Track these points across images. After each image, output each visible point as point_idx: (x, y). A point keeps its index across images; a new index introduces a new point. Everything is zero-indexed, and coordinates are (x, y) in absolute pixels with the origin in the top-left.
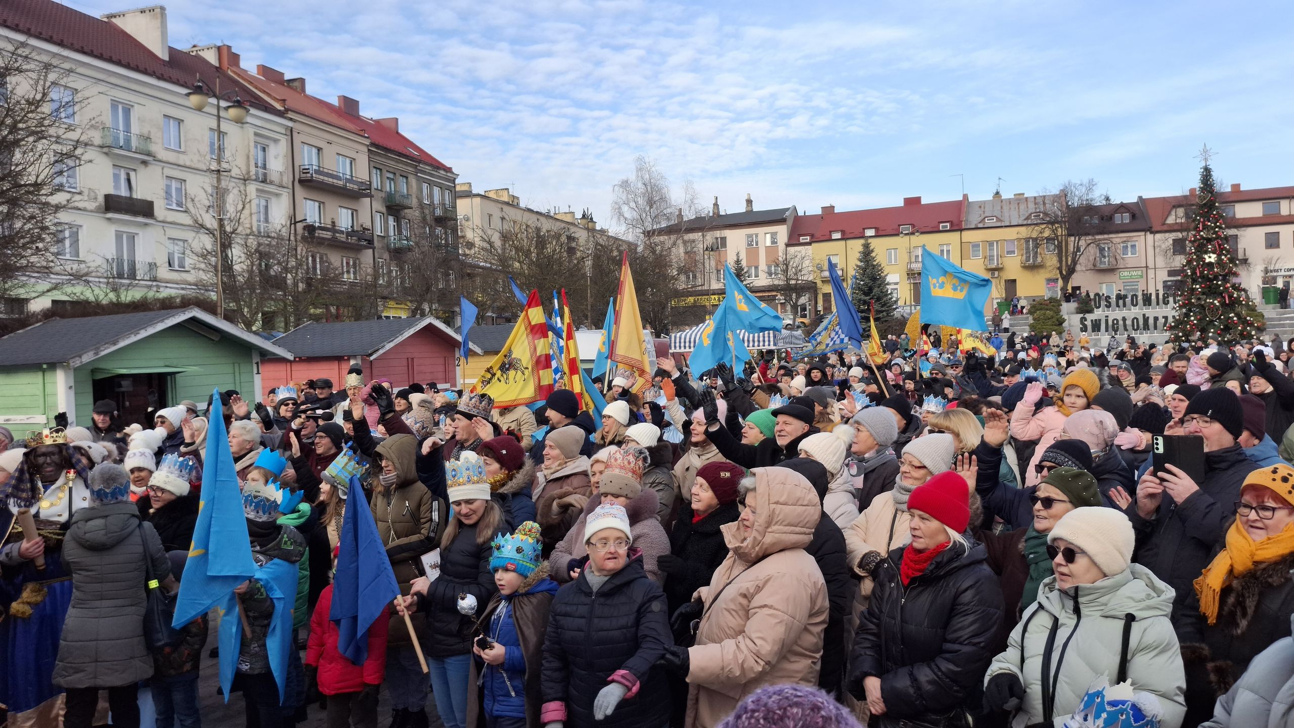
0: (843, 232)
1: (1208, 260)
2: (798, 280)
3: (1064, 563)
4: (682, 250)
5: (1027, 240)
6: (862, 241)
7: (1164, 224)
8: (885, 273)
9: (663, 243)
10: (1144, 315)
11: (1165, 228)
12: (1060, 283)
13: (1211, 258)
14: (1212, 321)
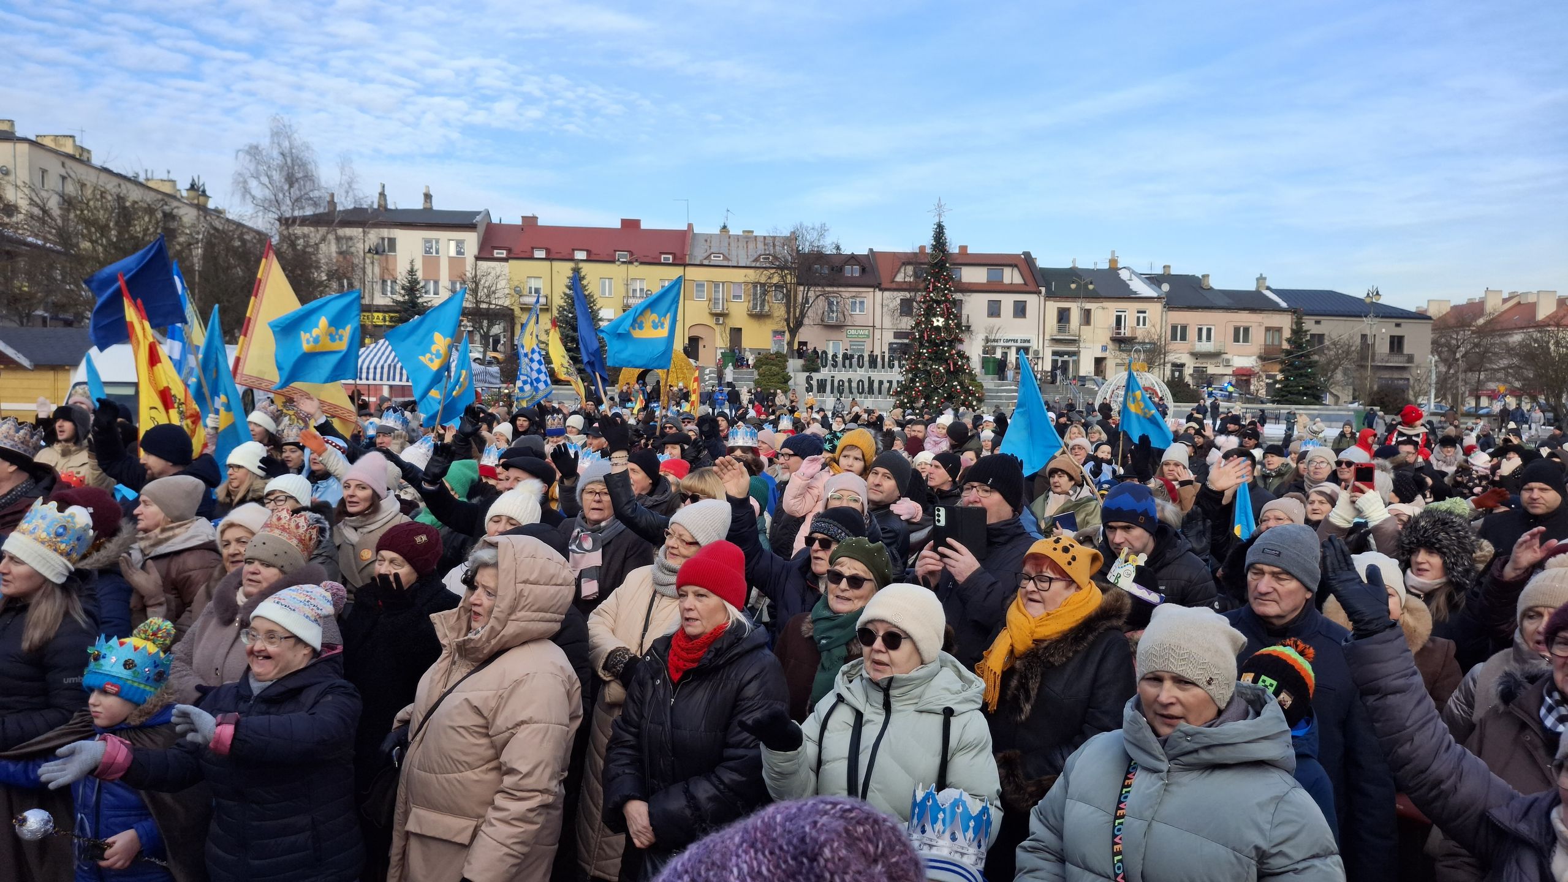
0: (548, 251)
1: (935, 324)
2: (490, 303)
3: (883, 649)
4: (334, 248)
5: (755, 285)
6: (571, 265)
7: (893, 281)
8: (598, 306)
9: (305, 236)
10: (869, 378)
11: (894, 286)
12: (787, 336)
13: (939, 322)
14: (936, 389)
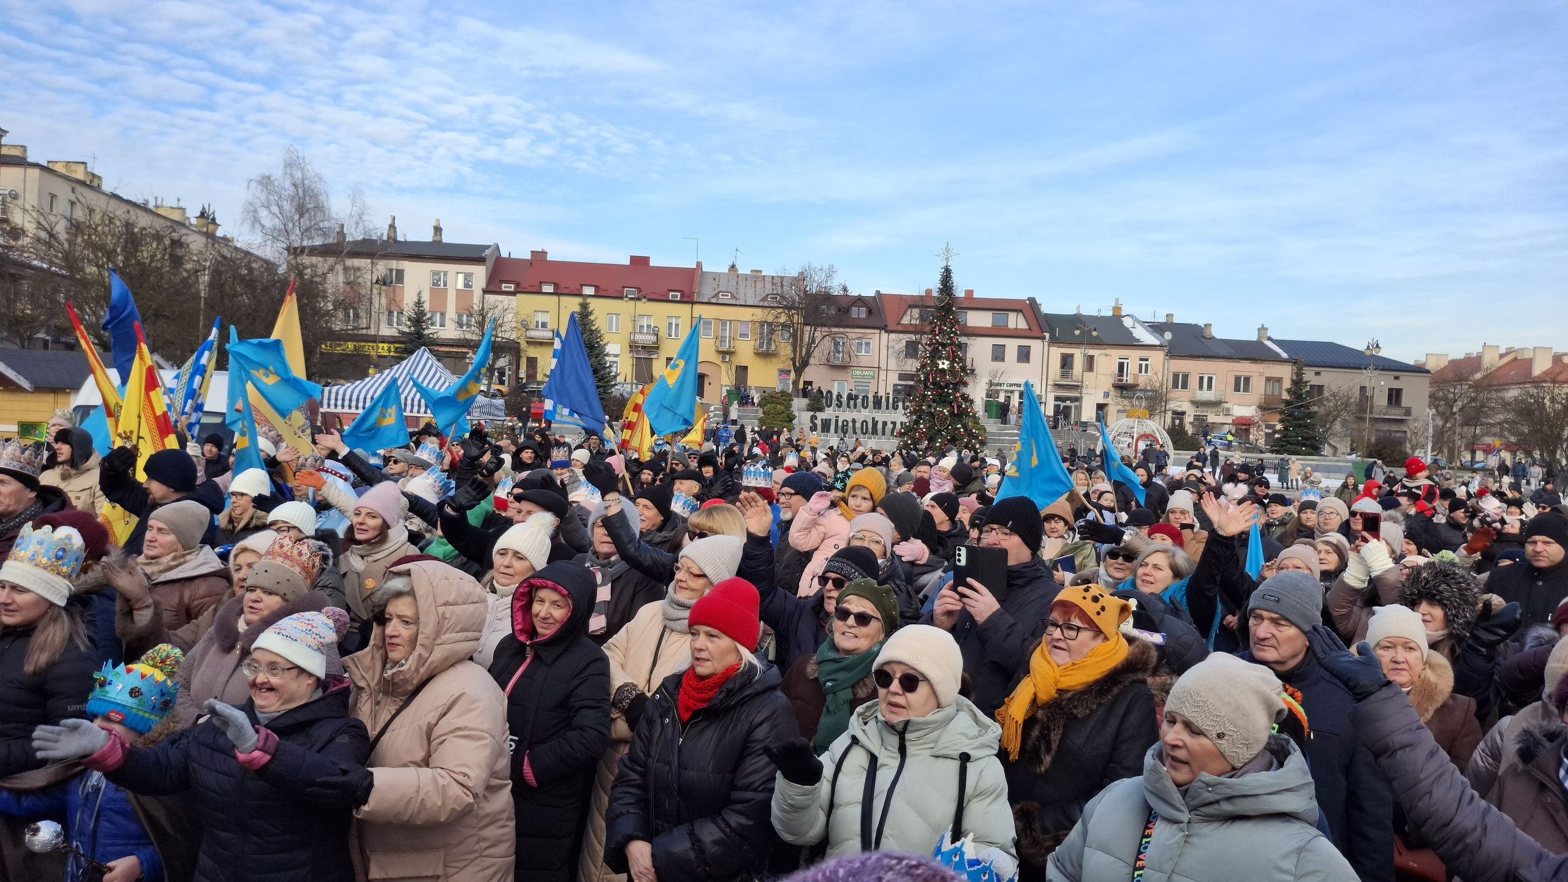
0: (556, 286)
1: (941, 366)
2: (497, 336)
3: (900, 692)
4: (341, 278)
5: (762, 324)
6: (579, 300)
7: (899, 324)
8: (605, 341)
9: (312, 266)
10: (873, 419)
11: (900, 328)
12: (793, 375)
13: (944, 365)
14: (940, 431)
